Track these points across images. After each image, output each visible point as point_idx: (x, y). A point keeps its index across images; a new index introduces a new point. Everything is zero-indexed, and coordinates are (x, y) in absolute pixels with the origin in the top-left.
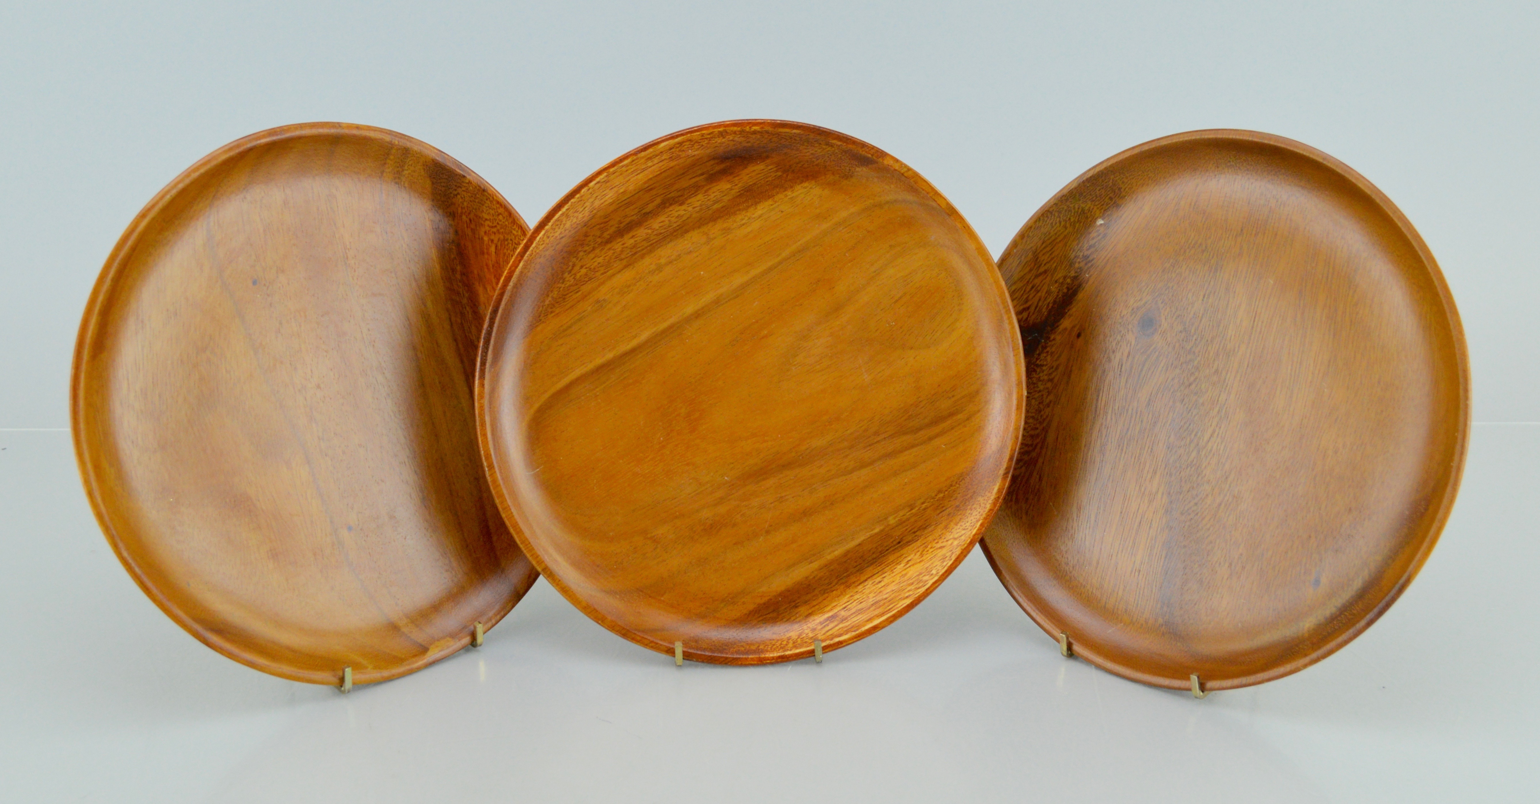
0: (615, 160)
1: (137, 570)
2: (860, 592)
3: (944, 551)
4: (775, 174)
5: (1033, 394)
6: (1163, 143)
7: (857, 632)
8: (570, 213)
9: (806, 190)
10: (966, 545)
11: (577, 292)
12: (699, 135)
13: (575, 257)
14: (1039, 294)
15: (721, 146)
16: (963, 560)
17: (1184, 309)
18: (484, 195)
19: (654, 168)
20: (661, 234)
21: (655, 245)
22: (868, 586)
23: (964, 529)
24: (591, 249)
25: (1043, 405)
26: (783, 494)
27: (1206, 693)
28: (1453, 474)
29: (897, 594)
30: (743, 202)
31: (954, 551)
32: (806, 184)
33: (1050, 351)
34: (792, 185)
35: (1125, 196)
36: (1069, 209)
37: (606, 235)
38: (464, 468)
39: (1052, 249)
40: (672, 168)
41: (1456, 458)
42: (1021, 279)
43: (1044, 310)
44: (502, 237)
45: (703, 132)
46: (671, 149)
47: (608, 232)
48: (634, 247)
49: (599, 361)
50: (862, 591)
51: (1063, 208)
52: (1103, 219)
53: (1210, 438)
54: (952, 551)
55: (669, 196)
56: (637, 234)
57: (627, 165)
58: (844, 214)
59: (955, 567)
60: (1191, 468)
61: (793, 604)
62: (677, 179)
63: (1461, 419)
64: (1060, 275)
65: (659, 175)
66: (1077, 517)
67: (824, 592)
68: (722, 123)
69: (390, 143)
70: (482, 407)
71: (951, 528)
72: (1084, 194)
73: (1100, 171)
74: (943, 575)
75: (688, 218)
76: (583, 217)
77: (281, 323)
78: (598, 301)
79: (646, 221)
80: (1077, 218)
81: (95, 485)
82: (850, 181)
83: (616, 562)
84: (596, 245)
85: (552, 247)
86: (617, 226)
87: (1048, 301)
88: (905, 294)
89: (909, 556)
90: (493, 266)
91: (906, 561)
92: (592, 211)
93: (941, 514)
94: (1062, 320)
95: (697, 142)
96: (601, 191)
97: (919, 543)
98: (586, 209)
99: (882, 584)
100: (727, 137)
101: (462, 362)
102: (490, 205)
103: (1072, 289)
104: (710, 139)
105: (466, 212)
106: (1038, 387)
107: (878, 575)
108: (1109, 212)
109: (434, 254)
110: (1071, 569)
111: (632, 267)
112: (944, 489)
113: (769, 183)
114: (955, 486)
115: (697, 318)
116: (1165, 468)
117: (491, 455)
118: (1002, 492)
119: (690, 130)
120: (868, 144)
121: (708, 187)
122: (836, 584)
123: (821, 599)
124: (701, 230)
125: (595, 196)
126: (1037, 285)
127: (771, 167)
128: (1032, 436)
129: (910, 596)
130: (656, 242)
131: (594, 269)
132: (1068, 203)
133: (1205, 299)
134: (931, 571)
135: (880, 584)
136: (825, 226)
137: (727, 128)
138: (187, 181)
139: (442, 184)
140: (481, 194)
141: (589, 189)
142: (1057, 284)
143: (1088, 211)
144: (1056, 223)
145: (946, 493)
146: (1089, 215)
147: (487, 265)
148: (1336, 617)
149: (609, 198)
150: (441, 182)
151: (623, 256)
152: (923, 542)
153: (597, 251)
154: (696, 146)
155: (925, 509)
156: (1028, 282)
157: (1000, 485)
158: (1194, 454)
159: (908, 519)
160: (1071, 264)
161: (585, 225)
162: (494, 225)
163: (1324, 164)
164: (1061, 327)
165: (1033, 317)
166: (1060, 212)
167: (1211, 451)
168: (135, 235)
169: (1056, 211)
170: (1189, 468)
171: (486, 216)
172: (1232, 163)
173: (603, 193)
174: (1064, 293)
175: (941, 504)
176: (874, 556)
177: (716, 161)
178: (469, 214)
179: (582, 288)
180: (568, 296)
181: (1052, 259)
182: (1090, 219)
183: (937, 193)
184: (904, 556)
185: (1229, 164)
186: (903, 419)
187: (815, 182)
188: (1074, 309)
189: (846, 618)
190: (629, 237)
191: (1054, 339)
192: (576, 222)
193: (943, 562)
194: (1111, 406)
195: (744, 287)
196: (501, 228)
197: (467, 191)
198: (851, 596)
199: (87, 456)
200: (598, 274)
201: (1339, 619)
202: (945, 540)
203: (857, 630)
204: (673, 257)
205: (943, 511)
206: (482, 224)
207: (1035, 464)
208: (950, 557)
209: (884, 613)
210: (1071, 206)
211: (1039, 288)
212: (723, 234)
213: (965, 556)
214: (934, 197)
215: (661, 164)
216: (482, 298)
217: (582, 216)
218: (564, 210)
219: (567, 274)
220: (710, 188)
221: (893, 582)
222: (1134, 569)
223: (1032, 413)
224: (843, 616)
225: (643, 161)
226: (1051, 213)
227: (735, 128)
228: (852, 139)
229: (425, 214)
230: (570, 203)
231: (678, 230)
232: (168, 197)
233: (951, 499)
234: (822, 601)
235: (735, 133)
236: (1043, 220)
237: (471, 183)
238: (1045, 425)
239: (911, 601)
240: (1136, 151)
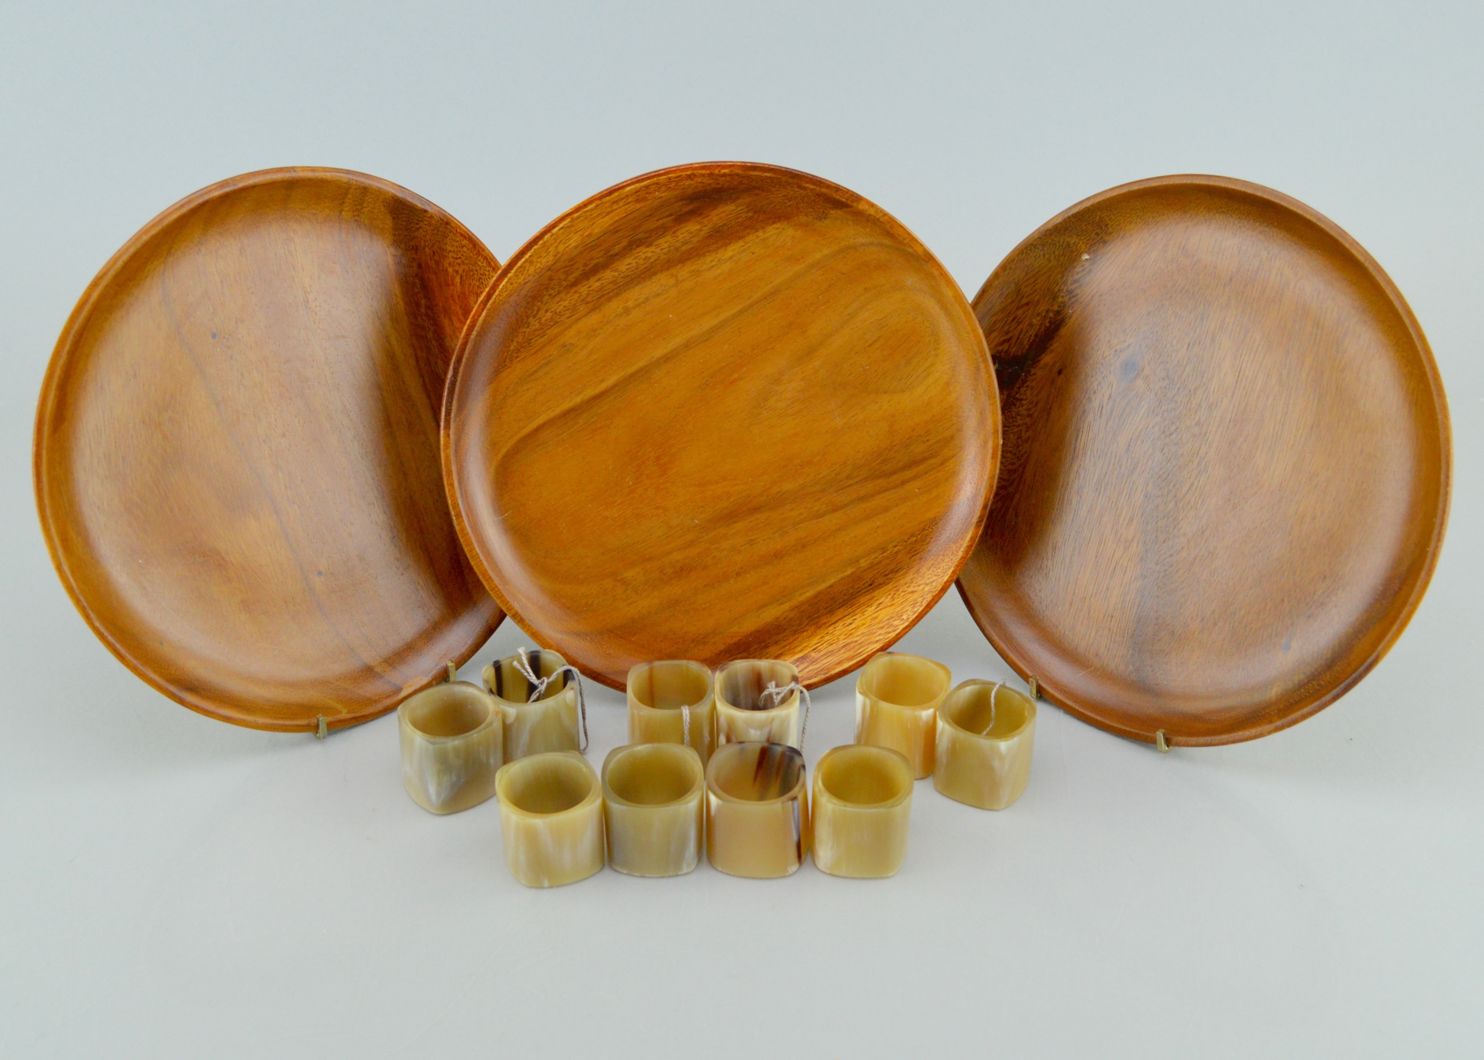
0: (579, 205)
1: (110, 638)
2: (831, 633)
3: (915, 596)
4: (746, 215)
5: (1011, 428)
6: (1154, 184)
7: (827, 675)
8: (534, 259)
9: (778, 231)
10: (937, 592)
11: (542, 337)
12: (666, 178)
13: (540, 301)
14: (1021, 326)
15: (688, 188)
16: (933, 606)
17: (1168, 356)
18: (447, 228)
19: (620, 212)
20: (628, 276)
21: (621, 287)
22: (839, 628)
23: (936, 576)
24: (557, 292)
25: (1022, 440)
26: (753, 538)
27: (1171, 747)
28: (1428, 561)
29: (868, 637)
30: (713, 244)
31: (925, 597)
32: (778, 225)
33: (1030, 386)
34: (763, 225)
35: (1112, 233)
36: (1054, 242)
37: (572, 278)
38: (434, 504)
39: (1036, 280)
40: (638, 210)
41: (1433, 544)
42: (1002, 310)
43: (1025, 343)
44: (467, 268)
45: (670, 176)
46: (636, 192)
47: (573, 275)
48: (600, 290)
49: (567, 405)
50: (832, 633)
51: (1047, 242)
52: (1089, 254)
53: (1188, 491)
54: (923, 596)
55: (636, 237)
56: (603, 277)
57: (592, 210)
58: (818, 256)
59: (926, 614)
60: (1168, 519)
61: (764, 644)
62: (644, 220)
63: (1440, 505)
64: (1043, 308)
65: (625, 217)
66: (1052, 557)
67: (795, 632)
68: (690, 166)
69: (348, 183)
70: (447, 457)
71: (923, 572)
72: (1070, 229)
73: (1086, 208)
74: (913, 620)
75: (656, 260)
76: (548, 262)
77: (242, 375)
78: (564, 346)
79: (613, 263)
80: (1062, 251)
81: (63, 559)
82: (823, 223)
83: (586, 603)
84: (562, 289)
85: (516, 292)
86: (582, 268)
87: (1030, 334)
88: (880, 337)
89: (881, 598)
90: (458, 297)
91: (877, 603)
92: (557, 255)
93: (913, 558)
94: (1043, 355)
95: (664, 185)
96: (565, 236)
97: (890, 586)
98: (551, 253)
99: (853, 626)
100: (696, 179)
101: (429, 397)
102: (454, 237)
103: (1055, 323)
104: (677, 182)
105: (429, 244)
106: (1016, 421)
107: (847, 617)
108: (1095, 248)
109: (397, 290)
110: (1044, 609)
111: (598, 311)
112: (917, 533)
113: (739, 224)
114: (928, 530)
115: (665, 362)
116: (1142, 516)
117: (458, 504)
118: (975, 540)
119: (657, 173)
120: (842, 187)
121: (676, 229)
122: (807, 625)
123: (791, 639)
124: (670, 272)
125: (558, 241)
126: (1018, 317)
127: (742, 208)
128: (1010, 471)
129: (880, 640)
130: (623, 285)
131: (560, 312)
132: (1053, 237)
133: (1190, 348)
134: (902, 616)
135: (851, 626)
136: (798, 268)
137: (695, 172)
138: (138, 245)
139: (405, 219)
140: (444, 227)
141: (552, 236)
142: (1040, 317)
143: (1073, 245)
144: (1040, 256)
145: (919, 537)
146: (1074, 248)
147: (452, 296)
148: (1304, 685)
149: (574, 241)
150: (401, 217)
151: (589, 299)
152: (895, 585)
153: (562, 295)
154: (663, 189)
155: (897, 553)
156: (1009, 313)
157: (973, 533)
158: (1171, 505)
159: (880, 562)
160: (1055, 298)
161: (550, 269)
162: (458, 256)
163: (1318, 225)
164: (1042, 362)
165: (1014, 349)
166: (1043, 246)
167: (1189, 503)
168: (88, 307)
169: (1040, 245)
170: (1166, 519)
171: (449, 248)
172: (1223, 209)
173: (567, 238)
174: (1046, 327)
175: (913, 548)
176: (846, 597)
177: (684, 202)
178: (432, 246)
179: (548, 332)
180: (533, 340)
181: (1035, 291)
182: (1075, 254)
183: (914, 239)
184: (875, 598)
185: (1220, 210)
186: (875, 463)
187: (788, 223)
188: (1056, 345)
189: (816, 660)
190: (596, 280)
191: (1034, 374)
192: (539, 267)
193: (914, 607)
194: (1090, 449)
195: (714, 330)
196: (466, 259)
197: (430, 224)
198: (822, 637)
199: (53, 530)
200: (563, 318)
201: (1306, 687)
202: (917, 585)
203: (827, 673)
204: (641, 300)
205: (916, 555)
206: (446, 256)
207: (1012, 500)
208: (921, 602)
209: (853, 657)
210: (1055, 239)
211: (1020, 320)
212: (692, 276)
213: (936, 602)
214: (910, 244)
215: (627, 206)
216: (448, 330)
217: (546, 261)
218: (527, 256)
219: (531, 318)
220: (678, 229)
221: (864, 624)
222: (1107, 614)
223: (1010, 447)
224: (813, 658)
225: (608, 204)
226: (1035, 246)
227: (704, 172)
228: (826, 182)
229: (387, 249)
230: (532, 250)
231: (645, 272)
232: (120, 264)
233: (924, 543)
234: (792, 642)
235: (703, 175)
236: (1027, 253)
237: (433, 217)
238: (1022, 461)
239: (881, 645)
240: (1124, 190)
